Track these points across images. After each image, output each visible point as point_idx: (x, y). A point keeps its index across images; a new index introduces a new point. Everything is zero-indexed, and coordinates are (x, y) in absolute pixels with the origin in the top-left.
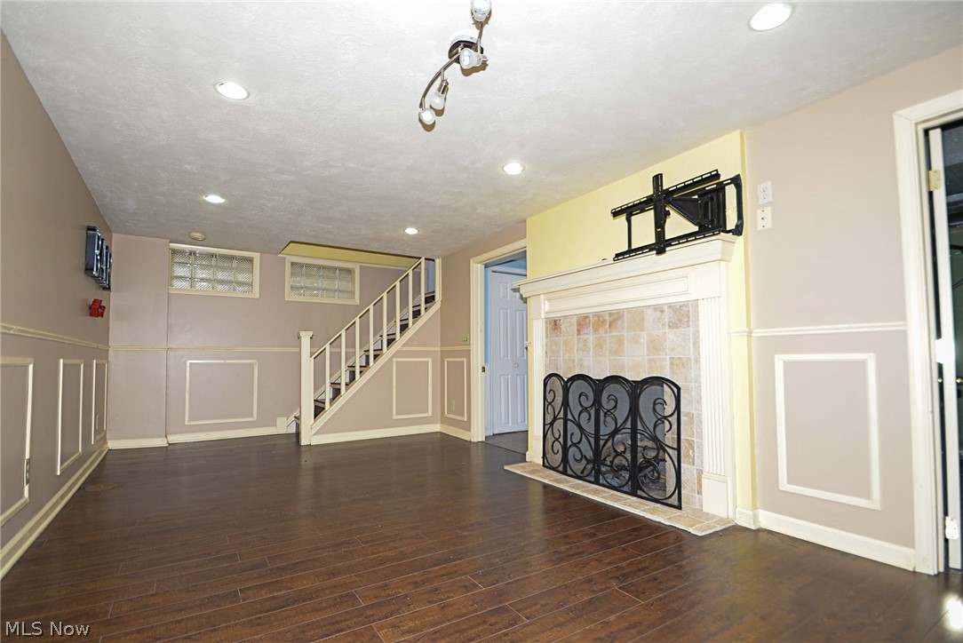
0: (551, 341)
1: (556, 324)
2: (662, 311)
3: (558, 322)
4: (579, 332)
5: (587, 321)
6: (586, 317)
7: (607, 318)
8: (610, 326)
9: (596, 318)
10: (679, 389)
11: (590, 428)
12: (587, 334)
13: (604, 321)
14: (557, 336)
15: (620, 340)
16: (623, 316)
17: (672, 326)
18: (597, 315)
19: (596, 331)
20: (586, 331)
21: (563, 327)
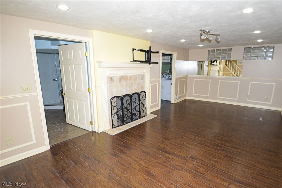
0: (110, 85)
1: (111, 79)
2: (140, 76)
3: (112, 78)
4: (120, 81)
5: (123, 78)
6: (122, 77)
7: (129, 77)
8: (129, 79)
9: (125, 77)
10: (146, 92)
11: (129, 108)
12: (123, 82)
13: (127, 78)
14: (112, 83)
15: (132, 83)
16: (132, 77)
17: (142, 79)
18: (126, 76)
19: (125, 81)
20: (122, 81)
21: (114, 80)
